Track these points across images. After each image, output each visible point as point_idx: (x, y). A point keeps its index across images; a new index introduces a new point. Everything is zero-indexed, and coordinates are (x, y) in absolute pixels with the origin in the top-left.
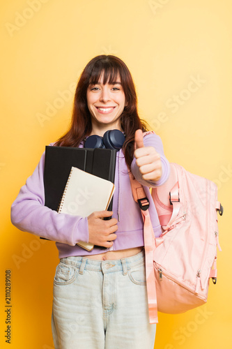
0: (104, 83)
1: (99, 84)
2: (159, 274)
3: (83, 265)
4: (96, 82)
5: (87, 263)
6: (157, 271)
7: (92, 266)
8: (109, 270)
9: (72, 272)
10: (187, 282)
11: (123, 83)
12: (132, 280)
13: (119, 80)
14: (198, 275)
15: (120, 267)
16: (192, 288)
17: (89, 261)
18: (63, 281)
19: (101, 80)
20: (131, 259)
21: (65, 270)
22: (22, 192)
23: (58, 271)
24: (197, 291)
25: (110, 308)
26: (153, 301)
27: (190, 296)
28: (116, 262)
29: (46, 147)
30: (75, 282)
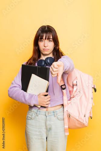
0: (45, 39)
1: (43, 39)
2: (69, 116)
3: (38, 113)
4: (42, 38)
5: (40, 112)
6: (68, 114)
7: (42, 113)
8: (49, 115)
9: (34, 115)
10: (80, 119)
11: (53, 39)
12: (58, 118)
13: (51, 37)
14: (85, 116)
15: (53, 114)
16: (82, 121)
17: (41, 111)
18: (30, 119)
19: (44, 37)
20: (58, 110)
21: (31, 114)
22: (12, 84)
23: (28, 114)
24: (84, 123)
25: (49, 130)
26: (67, 127)
27: (81, 124)
28: (51, 112)
29: (22, 65)
30: (35, 119)
